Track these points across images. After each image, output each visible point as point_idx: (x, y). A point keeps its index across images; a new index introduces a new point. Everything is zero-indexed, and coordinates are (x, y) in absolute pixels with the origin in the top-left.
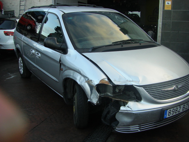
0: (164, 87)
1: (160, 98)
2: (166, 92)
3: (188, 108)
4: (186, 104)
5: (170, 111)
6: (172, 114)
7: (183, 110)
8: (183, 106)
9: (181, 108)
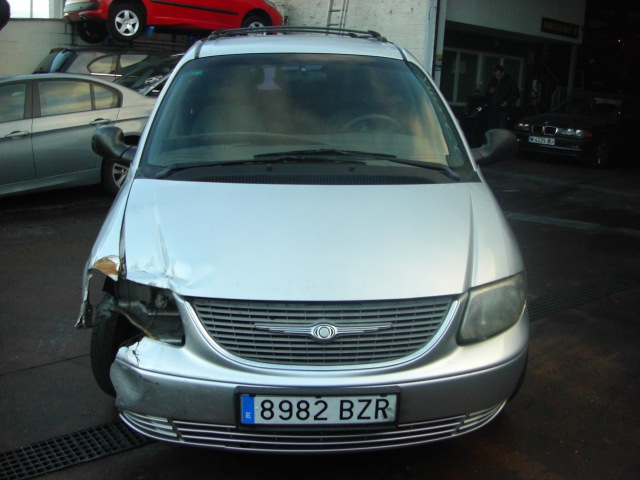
0: (272, 318)
1: (242, 352)
2: (274, 336)
3: (376, 417)
4: (354, 399)
5: (267, 405)
6: (281, 417)
7: (341, 418)
8: (342, 402)
9: (326, 406)
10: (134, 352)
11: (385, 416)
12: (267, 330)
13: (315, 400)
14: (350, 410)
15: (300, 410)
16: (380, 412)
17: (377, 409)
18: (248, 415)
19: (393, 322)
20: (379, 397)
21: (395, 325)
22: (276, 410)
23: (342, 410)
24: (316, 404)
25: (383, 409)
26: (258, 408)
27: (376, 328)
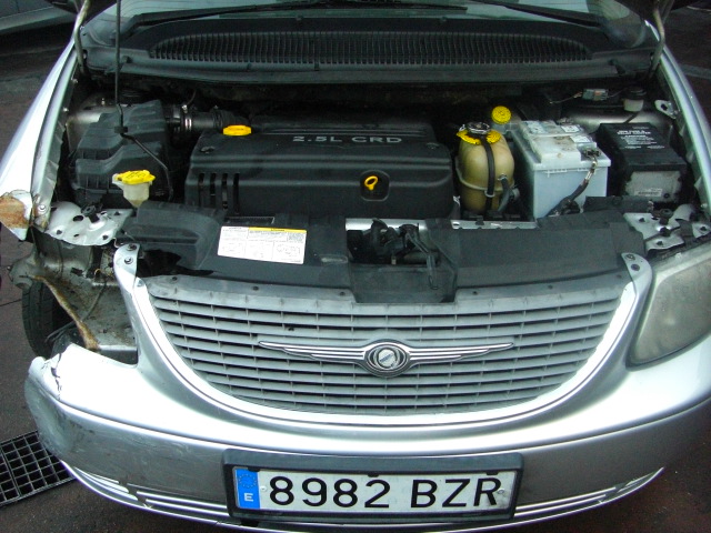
2: (293, 361)
3: (477, 502)
4: (439, 480)
5: (281, 485)
6: (306, 502)
7: (414, 504)
8: (416, 483)
9: (387, 488)
10: (53, 370)
11: (492, 501)
12: (280, 351)
13: (367, 479)
14: (430, 494)
15: (340, 493)
16: (484, 497)
17: (479, 491)
18: (247, 497)
19: (516, 337)
20: (484, 476)
21: (519, 343)
22: (297, 491)
23: (415, 493)
24: (370, 484)
25: (490, 493)
26: (264, 488)
27: (482, 350)
